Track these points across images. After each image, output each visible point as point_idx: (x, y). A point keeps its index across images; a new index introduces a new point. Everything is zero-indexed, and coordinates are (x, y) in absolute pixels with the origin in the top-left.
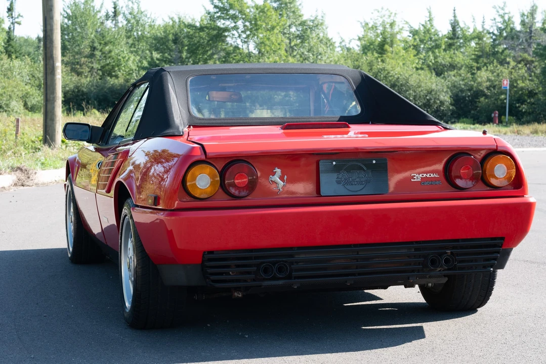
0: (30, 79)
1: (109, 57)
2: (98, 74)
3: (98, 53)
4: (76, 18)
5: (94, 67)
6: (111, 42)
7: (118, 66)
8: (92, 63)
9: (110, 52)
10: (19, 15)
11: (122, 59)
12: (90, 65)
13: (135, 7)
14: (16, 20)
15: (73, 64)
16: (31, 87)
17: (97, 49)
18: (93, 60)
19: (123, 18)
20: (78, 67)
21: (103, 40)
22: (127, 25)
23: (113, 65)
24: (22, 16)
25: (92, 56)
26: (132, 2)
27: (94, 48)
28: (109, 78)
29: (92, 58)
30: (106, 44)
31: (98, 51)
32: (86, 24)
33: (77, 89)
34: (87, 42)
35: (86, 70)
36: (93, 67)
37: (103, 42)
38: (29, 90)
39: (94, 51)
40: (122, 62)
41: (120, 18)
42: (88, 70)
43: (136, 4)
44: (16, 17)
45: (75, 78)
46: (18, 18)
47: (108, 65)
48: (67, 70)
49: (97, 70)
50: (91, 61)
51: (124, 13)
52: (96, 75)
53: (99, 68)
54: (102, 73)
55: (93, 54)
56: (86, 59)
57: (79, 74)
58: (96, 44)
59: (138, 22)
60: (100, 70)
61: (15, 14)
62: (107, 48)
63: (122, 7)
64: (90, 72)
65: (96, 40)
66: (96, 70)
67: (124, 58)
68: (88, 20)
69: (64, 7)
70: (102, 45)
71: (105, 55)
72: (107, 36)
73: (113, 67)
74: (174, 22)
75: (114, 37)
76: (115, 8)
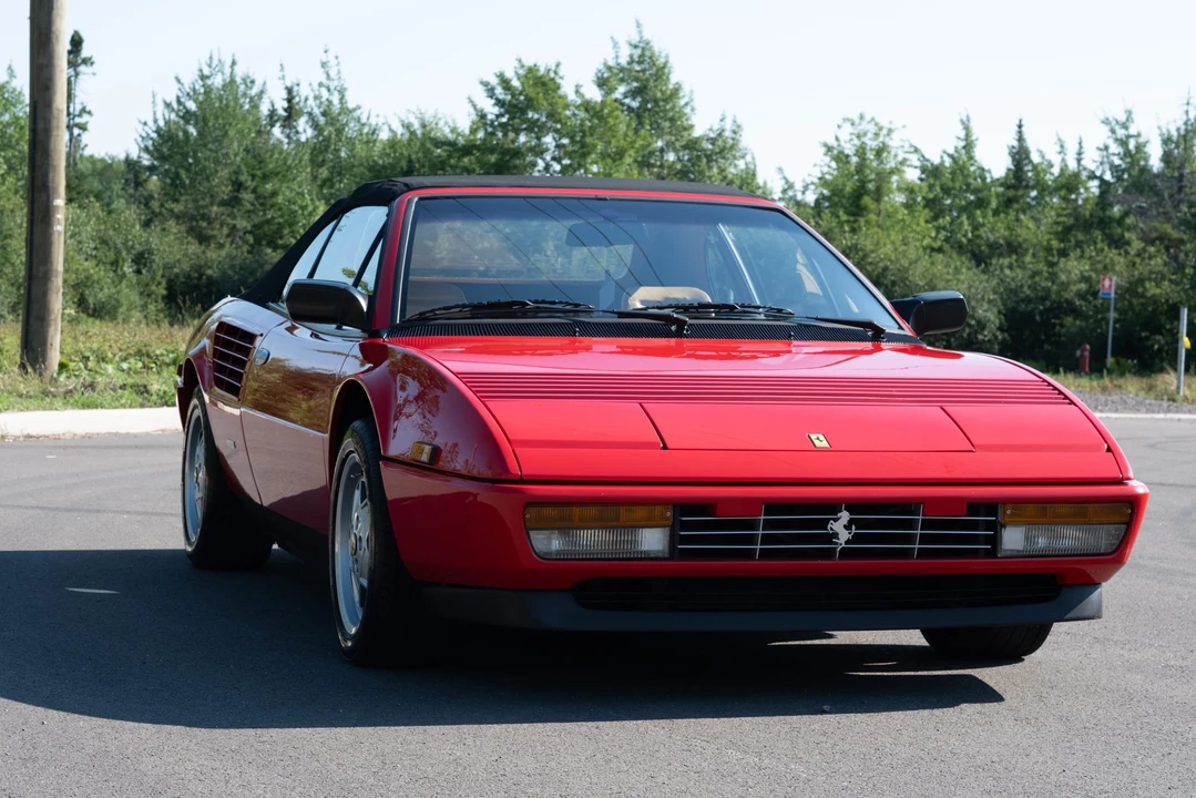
0: (96, 248)
1: (272, 206)
2: (246, 242)
3: (247, 196)
4: (205, 120)
5: (238, 226)
6: (277, 174)
7: (291, 225)
8: (234, 218)
9: (274, 194)
10: (84, 110)
11: (300, 212)
12: (230, 221)
13: (335, 99)
14: (77, 120)
15: (193, 218)
16: (97, 265)
17: (246, 188)
18: (235, 210)
19: (307, 122)
20: (204, 224)
21: (260, 169)
22: (316, 137)
23: (279, 224)
24: (89, 113)
25: (233, 202)
26: (329, 90)
27: (239, 186)
28: (269, 251)
29: (233, 207)
30: (265, 178)
31: (249, 191)
32: (226, 134)
33: (196, 271)
34: (224, 173)
35: (221, 234)
36: (234, 226)
37: (259, 173)
38: (92, 271)
39: (238, 191)
40: (300, 218)
41: (302, 124)
42: (225, 231)
43: (336, 93)
44: (77, 113)
45: (194, 248)
46: (80, 115)
47: (268, 222)
48: (179, 232)
49: (245, 234)
50: (232, 212)
51: (310, 114)
52: (240, 243)
53: (249, 228)
54: (255, 240)
55: (237, 197)
56: (221, 209)
57: (203, 239)
58: (244, 178)
59: (339, 132)
60: (250, 232)
61: (75, 107)
62: (269, 186)
63: (306, 99)
64: (228, 236)
65: (243, 167)
66: (241, 234)
67: (303, 208)
68: (230, 125)
69: (180, 94)
70: (257, 179)
71: (264, 201)
72: (268, 160)
73: (280, 227)
74: (413, 133)
75: (285, 163)
76: (289, 100)
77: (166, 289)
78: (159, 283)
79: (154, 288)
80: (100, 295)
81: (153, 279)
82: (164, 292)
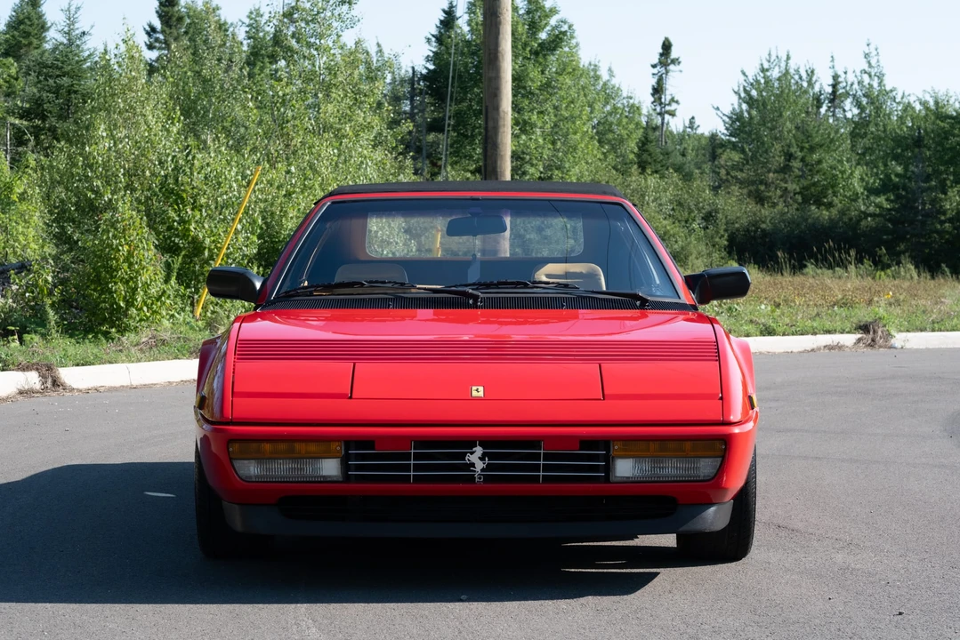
0: (673, 209)
1: (818, 172)
2: (795, 201)
3: (796, 164)
4: (764, 104)
5: (789, 188)
6: (821, 146)
7: (833, 187)
8: (786, 182)
9: (819, 162)
10: (673, 100)
11: (840, 176)
12: (784, 185)
13: (875, 84)
14: (668, 108)
15: (753, 183)
16: (674, 223)
17: (796, 158)
18: (787, 176)
19: (852, 103)
20: (762, 188)
21: (808, 142)
22: (860, 114)
23: (824, 185)
24: (677, 102)
25: (785, 169)
26: (870, 76)
27: (789, 156)
28: (813, 208)
29: (786, 174)
30: (812, 149)
31: (798, 160)
32: (781, 115)
33: (754, 225)
34: (778, 147)
35: (775, 194)
36: (786, 188)
37: (807, 145)
38: (668, 228)
39: (789, 161)
40: (840, 180)
41: (848, 104)
42: (779, 192)
43: (876, 78)
44: (667, 102)
45: (752, 206)
46: (669, 104)
47: (814, 184)
48: (742, 194)
49: (795, 195)
50: (785, 178)
51: (854, 96)
52: (791, 202)
53: (798, 190)
54: (803, 199)
55: (788, 165)
56: (776, 175)
57: (760, 199)
58: (794, 149)
59: (878, 109)
60: (798, 193)
61: (666, 98)
62: (815, 157)
63: (852, 85)
64: (781, 197)
65: (793, 141)
66: (792, 194)
67: (843, 172)
68: (784, 107)
69: (746, 85)
70: (805, 150)
71: (811, 168)
72: (814, 135)
73: (825, 188)
74: (927, 109)
75: (829, 137)
76: (834, 86)
77: (727, 241)
78: (723, 236)
79: (717, 239)
80: (676, 246)
81: (717, 232)
82: (726, 243)
